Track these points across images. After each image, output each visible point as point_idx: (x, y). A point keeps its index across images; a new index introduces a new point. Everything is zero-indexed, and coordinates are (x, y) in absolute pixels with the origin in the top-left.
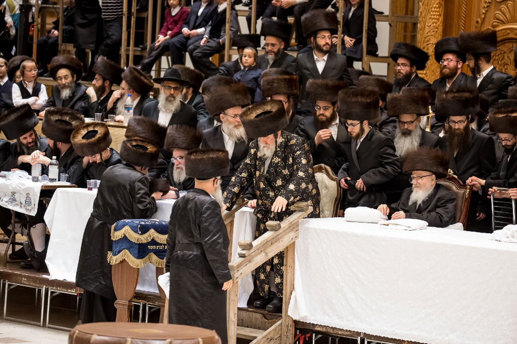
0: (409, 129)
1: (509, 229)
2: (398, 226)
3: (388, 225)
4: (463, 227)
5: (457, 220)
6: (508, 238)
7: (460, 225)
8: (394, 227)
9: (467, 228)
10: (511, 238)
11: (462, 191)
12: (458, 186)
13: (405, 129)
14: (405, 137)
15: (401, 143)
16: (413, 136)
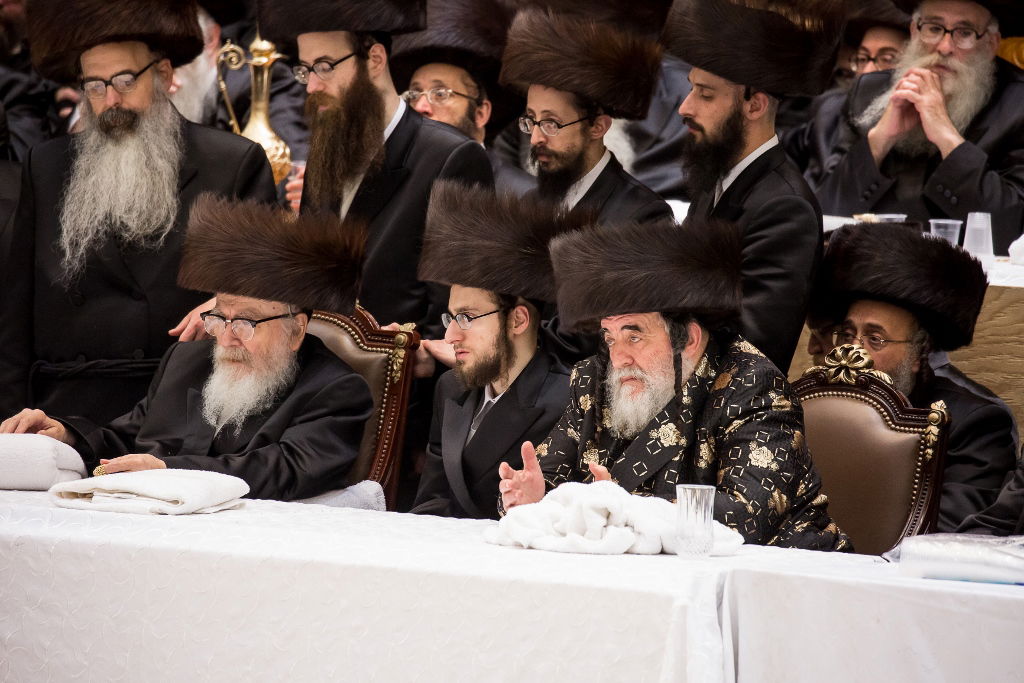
0: (125, 106)
1: (566, 502)
2: (132, 503)
3: (88, 496)
4: (383, 496)
5: (362, 468)
6: (564, 535)
7: (371, 489)
8: (110, 502)
9: (400, 499)
10: (573, 537)
11: (377, 355)
12: (360, 337)
13: (110, 109)
14: (117, 141)
15: (105, 170)
16: (149, 132)
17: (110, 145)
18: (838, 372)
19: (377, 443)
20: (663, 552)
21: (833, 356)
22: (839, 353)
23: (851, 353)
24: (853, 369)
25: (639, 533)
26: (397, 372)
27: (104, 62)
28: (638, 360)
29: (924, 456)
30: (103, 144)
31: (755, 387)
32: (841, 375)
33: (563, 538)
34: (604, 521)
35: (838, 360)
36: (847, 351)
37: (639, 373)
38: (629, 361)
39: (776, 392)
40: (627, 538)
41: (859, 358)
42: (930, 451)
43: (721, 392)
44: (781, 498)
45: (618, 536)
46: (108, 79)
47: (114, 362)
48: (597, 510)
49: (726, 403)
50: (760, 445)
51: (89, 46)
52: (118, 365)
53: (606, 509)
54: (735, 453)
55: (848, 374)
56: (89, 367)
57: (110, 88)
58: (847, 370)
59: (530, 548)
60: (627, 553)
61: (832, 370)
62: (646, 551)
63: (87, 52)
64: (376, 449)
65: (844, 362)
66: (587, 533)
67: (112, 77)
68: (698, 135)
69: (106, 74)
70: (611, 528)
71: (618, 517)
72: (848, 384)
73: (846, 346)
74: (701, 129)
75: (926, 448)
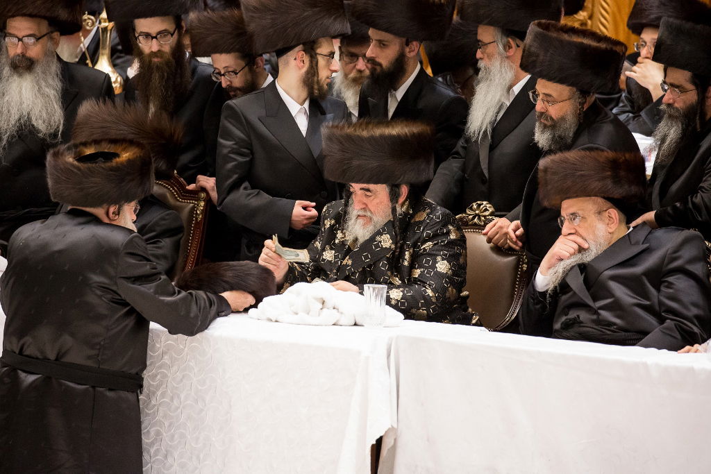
0: (28, 55)
11: (188, 205)
12: (178, 194)
13: (18, 55)
14: (20, 75)
15: (13, 92)
16: (40, 73)
17: (16, 77)
18: (474, 218)
19: (187, 257)
20: (355, 324)
21: (471, 209)
22: (475, 207)
23: (482, 206)
24: (483, 216)
25: (342, 313)
26: (199, 215)
27: (20, 26)
28: (369, 206)
29: (522, 268)
30: (12, 75)
31: (441, 221)
32: (476, 220)
33: (296, 316)
34: (321, 306)
35: (475, 211)
36: (480, 205)
37: (369, 214)
38: (364, 206)
39: (453, 226)
40: (334, 316)
41: (486, 210)
42: (525, 266)
43: (421, 222)
44: (452, 291)
45: (329, 315)
46: (21, 37)
47: (40, 209)
48: (316, 299)
49: (423, 230)
50: (443, 259)
51: (13, 16)
52: (43, 211)
53: (322, 299)
54: (428, 262)
55: (479, 219)
56: (25, 213)
57: (20, 43)
58: (479, 217)
59: (276, 321)
60: (334, 325)
61: (471, 217)
62: (346, 324)
63: (11, 19)
64: (186, 261)
65: (477, 212)
66: (310, 314)
67: (24, 37)
68: (378, 68)
69: (20, 35)
70: (324, 310)
71: (329, 303)
72: (480, 225)
73: (479, 202)
74: (380, 65)
75: (523, 263)
